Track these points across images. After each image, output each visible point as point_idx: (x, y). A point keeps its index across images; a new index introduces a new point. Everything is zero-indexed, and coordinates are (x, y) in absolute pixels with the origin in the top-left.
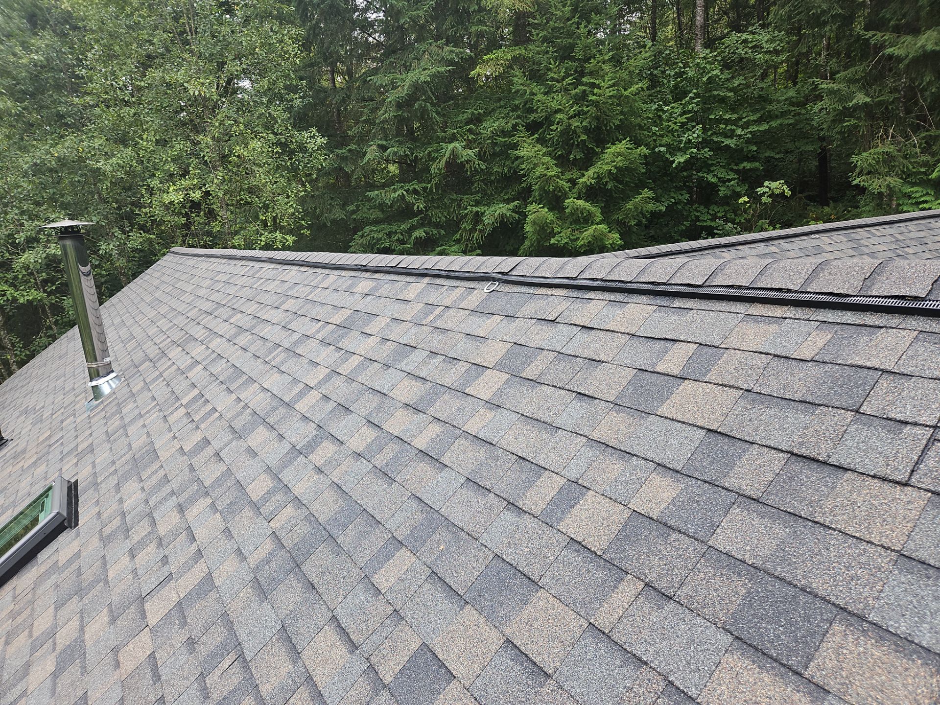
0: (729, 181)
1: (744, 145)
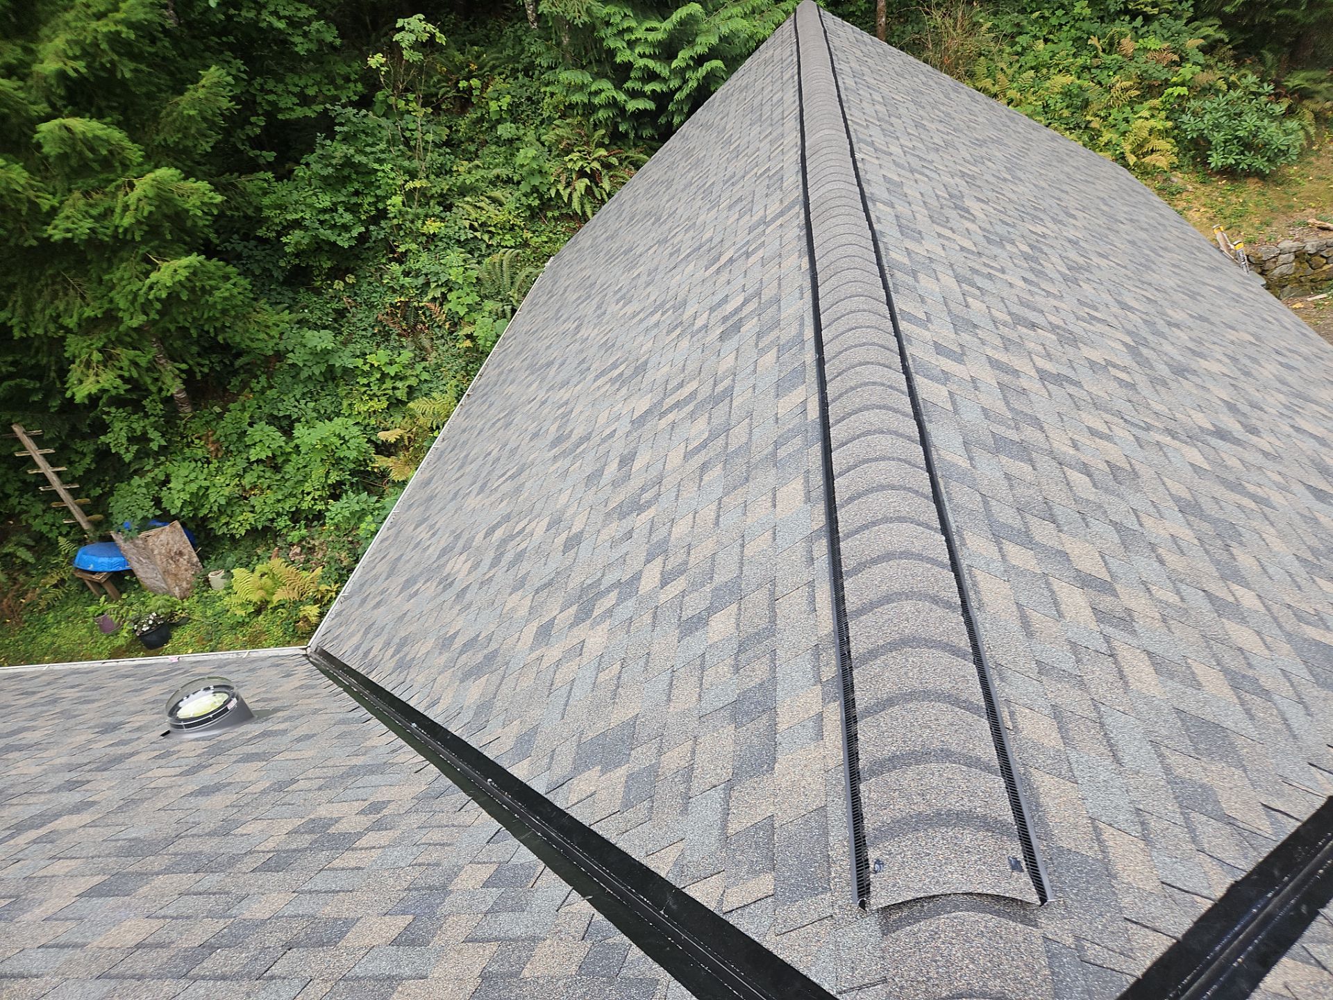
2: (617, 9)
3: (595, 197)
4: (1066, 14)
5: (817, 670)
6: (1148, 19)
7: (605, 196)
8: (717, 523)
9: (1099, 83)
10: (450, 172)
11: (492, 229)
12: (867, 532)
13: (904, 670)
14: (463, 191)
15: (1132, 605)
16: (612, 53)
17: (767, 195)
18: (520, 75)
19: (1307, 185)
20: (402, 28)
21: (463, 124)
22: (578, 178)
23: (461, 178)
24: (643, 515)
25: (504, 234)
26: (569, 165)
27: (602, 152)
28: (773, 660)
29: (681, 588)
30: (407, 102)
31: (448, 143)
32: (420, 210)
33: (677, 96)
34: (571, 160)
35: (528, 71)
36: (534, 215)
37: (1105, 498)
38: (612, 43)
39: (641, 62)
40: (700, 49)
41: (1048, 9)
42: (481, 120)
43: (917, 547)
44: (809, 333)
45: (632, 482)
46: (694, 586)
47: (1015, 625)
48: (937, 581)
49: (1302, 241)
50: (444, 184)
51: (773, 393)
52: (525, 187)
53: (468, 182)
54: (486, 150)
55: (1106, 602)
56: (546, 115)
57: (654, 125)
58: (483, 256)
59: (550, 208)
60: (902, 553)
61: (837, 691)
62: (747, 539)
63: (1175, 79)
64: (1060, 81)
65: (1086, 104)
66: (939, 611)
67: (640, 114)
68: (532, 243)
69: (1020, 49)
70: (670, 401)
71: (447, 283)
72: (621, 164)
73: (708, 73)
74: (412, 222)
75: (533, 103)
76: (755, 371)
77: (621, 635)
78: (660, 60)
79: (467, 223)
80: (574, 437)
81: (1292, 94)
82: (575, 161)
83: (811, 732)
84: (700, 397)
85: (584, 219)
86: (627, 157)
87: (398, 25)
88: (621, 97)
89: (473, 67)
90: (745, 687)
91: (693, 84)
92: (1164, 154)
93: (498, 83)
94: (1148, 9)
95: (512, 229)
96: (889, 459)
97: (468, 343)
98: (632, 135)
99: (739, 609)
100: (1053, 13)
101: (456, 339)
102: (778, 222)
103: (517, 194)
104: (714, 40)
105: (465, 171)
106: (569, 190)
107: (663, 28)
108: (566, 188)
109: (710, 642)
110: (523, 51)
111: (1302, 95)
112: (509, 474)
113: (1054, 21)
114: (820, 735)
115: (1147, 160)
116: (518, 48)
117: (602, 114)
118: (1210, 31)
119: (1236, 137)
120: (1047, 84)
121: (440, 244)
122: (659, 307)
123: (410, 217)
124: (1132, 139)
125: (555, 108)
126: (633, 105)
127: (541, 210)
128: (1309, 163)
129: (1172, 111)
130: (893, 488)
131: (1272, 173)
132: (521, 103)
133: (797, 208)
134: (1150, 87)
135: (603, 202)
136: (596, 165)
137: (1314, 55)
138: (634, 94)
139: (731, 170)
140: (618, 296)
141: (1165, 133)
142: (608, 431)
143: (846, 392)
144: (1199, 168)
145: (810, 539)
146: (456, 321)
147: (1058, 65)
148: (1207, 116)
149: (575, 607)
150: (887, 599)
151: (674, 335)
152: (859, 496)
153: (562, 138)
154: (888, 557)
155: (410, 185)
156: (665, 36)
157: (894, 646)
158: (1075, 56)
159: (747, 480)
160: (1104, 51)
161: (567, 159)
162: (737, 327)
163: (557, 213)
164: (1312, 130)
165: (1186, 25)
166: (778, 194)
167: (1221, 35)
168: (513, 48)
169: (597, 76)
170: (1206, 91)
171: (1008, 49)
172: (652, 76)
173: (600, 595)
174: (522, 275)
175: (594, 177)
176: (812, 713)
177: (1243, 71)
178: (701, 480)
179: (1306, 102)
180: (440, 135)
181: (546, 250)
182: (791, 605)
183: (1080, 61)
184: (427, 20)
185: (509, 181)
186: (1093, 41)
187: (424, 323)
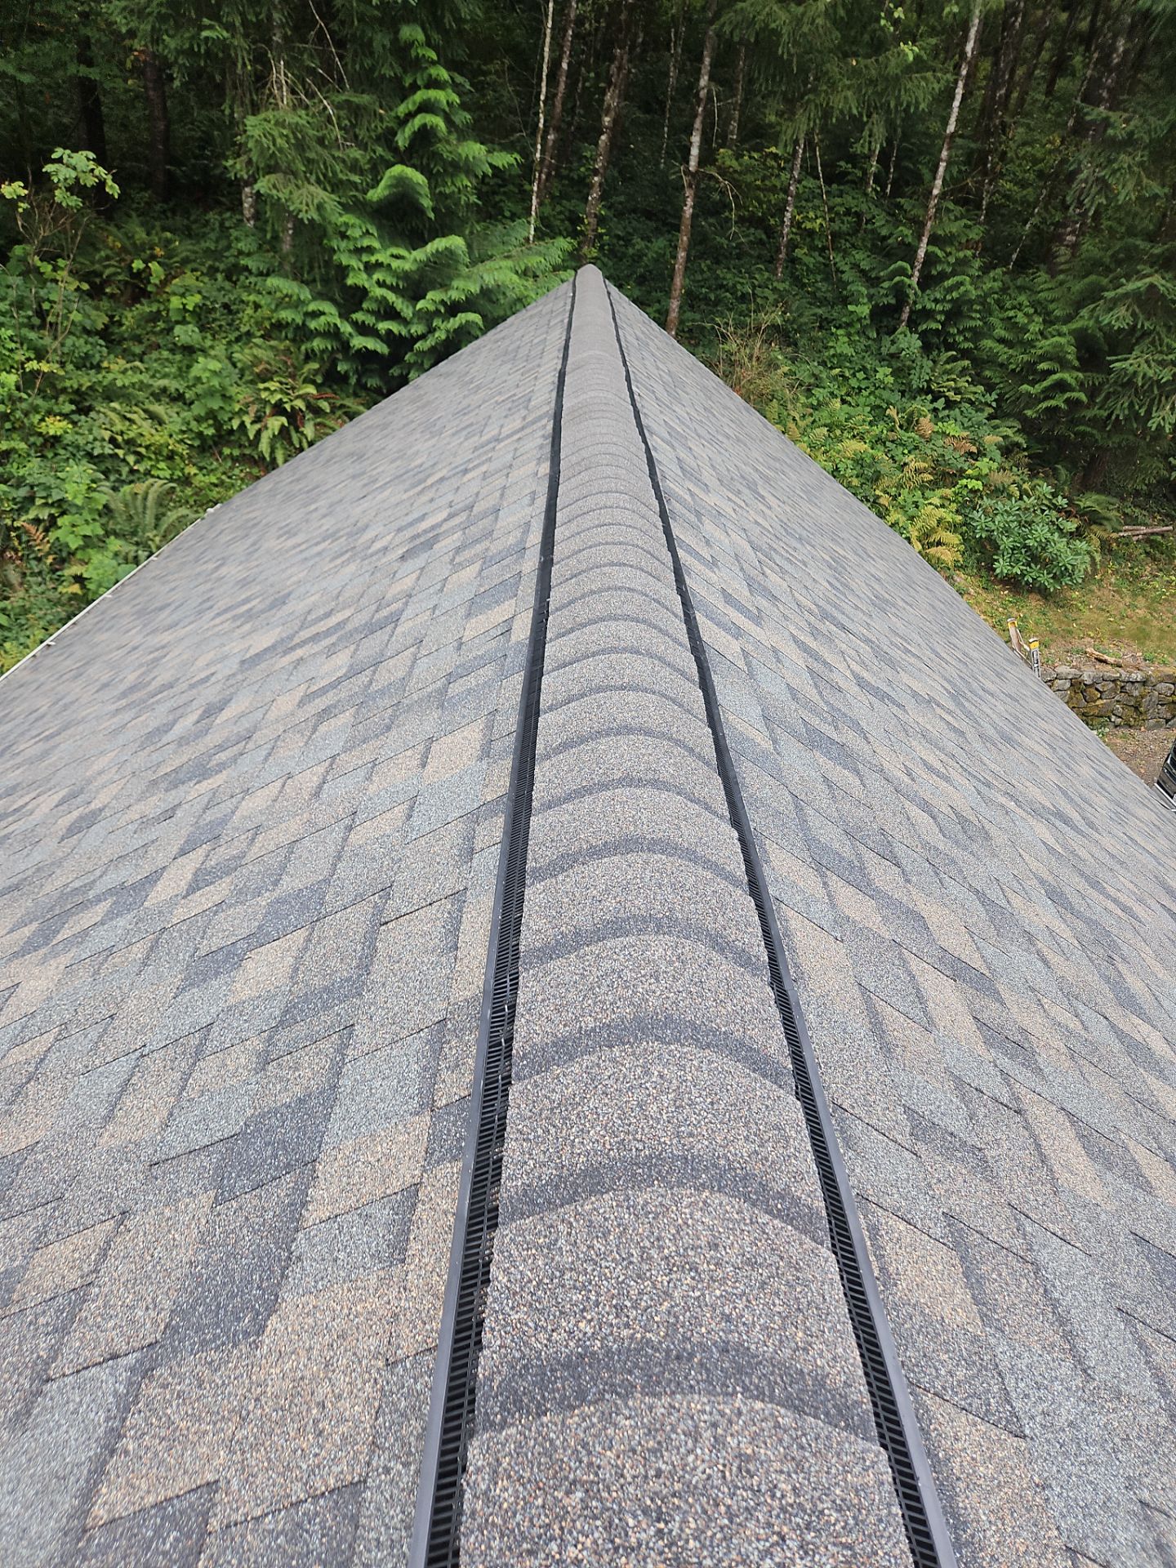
2: (358, 222)
3: (291, 444)
4: (867, 378)
5: (431, 1076)
6: (950, 405)
7: (305, 444)
8: (317, 794)
9: (892, 458)
10: (98, 367)
11: (143, 450)
12: (588, 799)
13: (638, 1094)
14: (110, 394)
15: (1026, 1023)
16: (344, 271)
17: (506, 417)
18: (220, 277)
19: (1087, 613)
20: (60, 160)
21: (129, 318)
22: (273, 414)
23: (110, 376)
24: (205, 783)
25: (158, 461)
26: (264, 395)
27: (311, 390)
28: (341, 1050)
29: (217, 899)
30: (55, 269)
31: (104, 334)
32: (39, 401)
33: (418, 346)
34: (266, 389)
35: (233, 273)
36: (206, 447)
37: (956, 853)
38: (345, 259)
39: (379, 292)
40: (455, 295)
41: (849, 368)
42: (155, 317)
43: (687, 836)
44: (535, 538)
45: (209, 737)
46: (241, 894)
47: (859, 1026)
48: (723, 906)
49: (1080, 669)
50: (85, 380)
51: (462, 611)
52: (198, 409)
53: (119, 383)
54: (155, 355)
55: (991, 1012)
56: (244, 329)
57: (383, 373)
58: (123, 482)
59: (228, 444)
60: (654, 842)
61: (466, 1134)
62: (361, 816)
63: (970, 472)
64: (854, 446)
65: (877, 476)
66: (726, 968)
67: (366, 356)
68: (196, 482)
69: (815, 403)
70: (305, 634)
71: (61, 501)
72: (333, 412)
73: (461, 327)
74: (26, 414)
75: (230, 312)
76: (441, 590)
77: (84, 975)
78: (403, 296)
79: (107, 435)
80: (155, 684)
81: (1082, 515)
82: (272, 390)
83: (378, 1237)
84: (349, 627)
85: (273, 465)
86: (342, 406)
87: (54, 156)
88: (346, 328)
89: (158, 251)
90: (269, 1103)
91: (441, 335)
92: (951, 549)
93: (189, 279)
94: (952, 393)
95: (170, 457)
96: (646, 690)
97: (76, 588)
98: (353, 381)
99: (308, 940)
100: (854, 375)
101: (60, 580)
102: (516, 437)
103: (184, 414)
104: (475, 288)
105: (117, 370)
106: (257, 426)
107: (410, 259)
108: (253, 423)
109: (232, 1001)
110: (229, 247)
111: (1093, 518)
112: (47, 733)
113: (854, 383)
114: (398, 1251)
115: (932, 550)
116: (223, 243)
117: (317, 344)
118: (1010, 432)
119: (1025, 546)
120: (840, 446)
121: (62, 452)
122: (333, 536)
123: (24, 406)
124: (920, 524)
125: (259, 324)
126: (358, 342)
127: (216, 444)
128: (1092, 591)
129: (963, 505)
130: (648, 733)
131: (1056, 593)
132: (214, 309)
133: (544, 421)
134: (944, 474)
135: (301, 450)
136: (300, 404)
137: (1103, 484)
138: (364, 330)
139: (465, 403)
140: (281, 532)
141: (954, 527)
142: (203, 675)
143: (583, 596)
144: (983, 573)
145: (474, 817)
146: (64, 557)
147: (853, 429)
148: (998, 518)
149: (35, 926)
150: (616, 928)
151: (339, 561)
152: (583, 740)
153: (260, 361)
154: (626, 845)
155: (33, 365)
156: (414, 268)
157: (614, 1035)
158: (871, 423)
159: (389, 728)
160: (901, 426)
161: (261, 386)
162: (429, 545)
163: (236, 452)
164: (1098, 558)
165: (987, 419)
166: (523, 412)
167: (1020, 439)
168: (217, 241)
169: (319, 296)
170: (998, 492)
171: (803, 399)
172: (391, 313)
173: (83, 906)
174: (172, 516)
175: (294, 417)
176: (395, 1185)
177: (1036, 481)
178: (315, 730)
179: (1094, 527)
180: (94, 322)
181: (214, 494)
182: (408, 935)
183: (876, 430)
184: (99, 161)
185: (178, 398)
186: (892, 412)
187: (16, 551)
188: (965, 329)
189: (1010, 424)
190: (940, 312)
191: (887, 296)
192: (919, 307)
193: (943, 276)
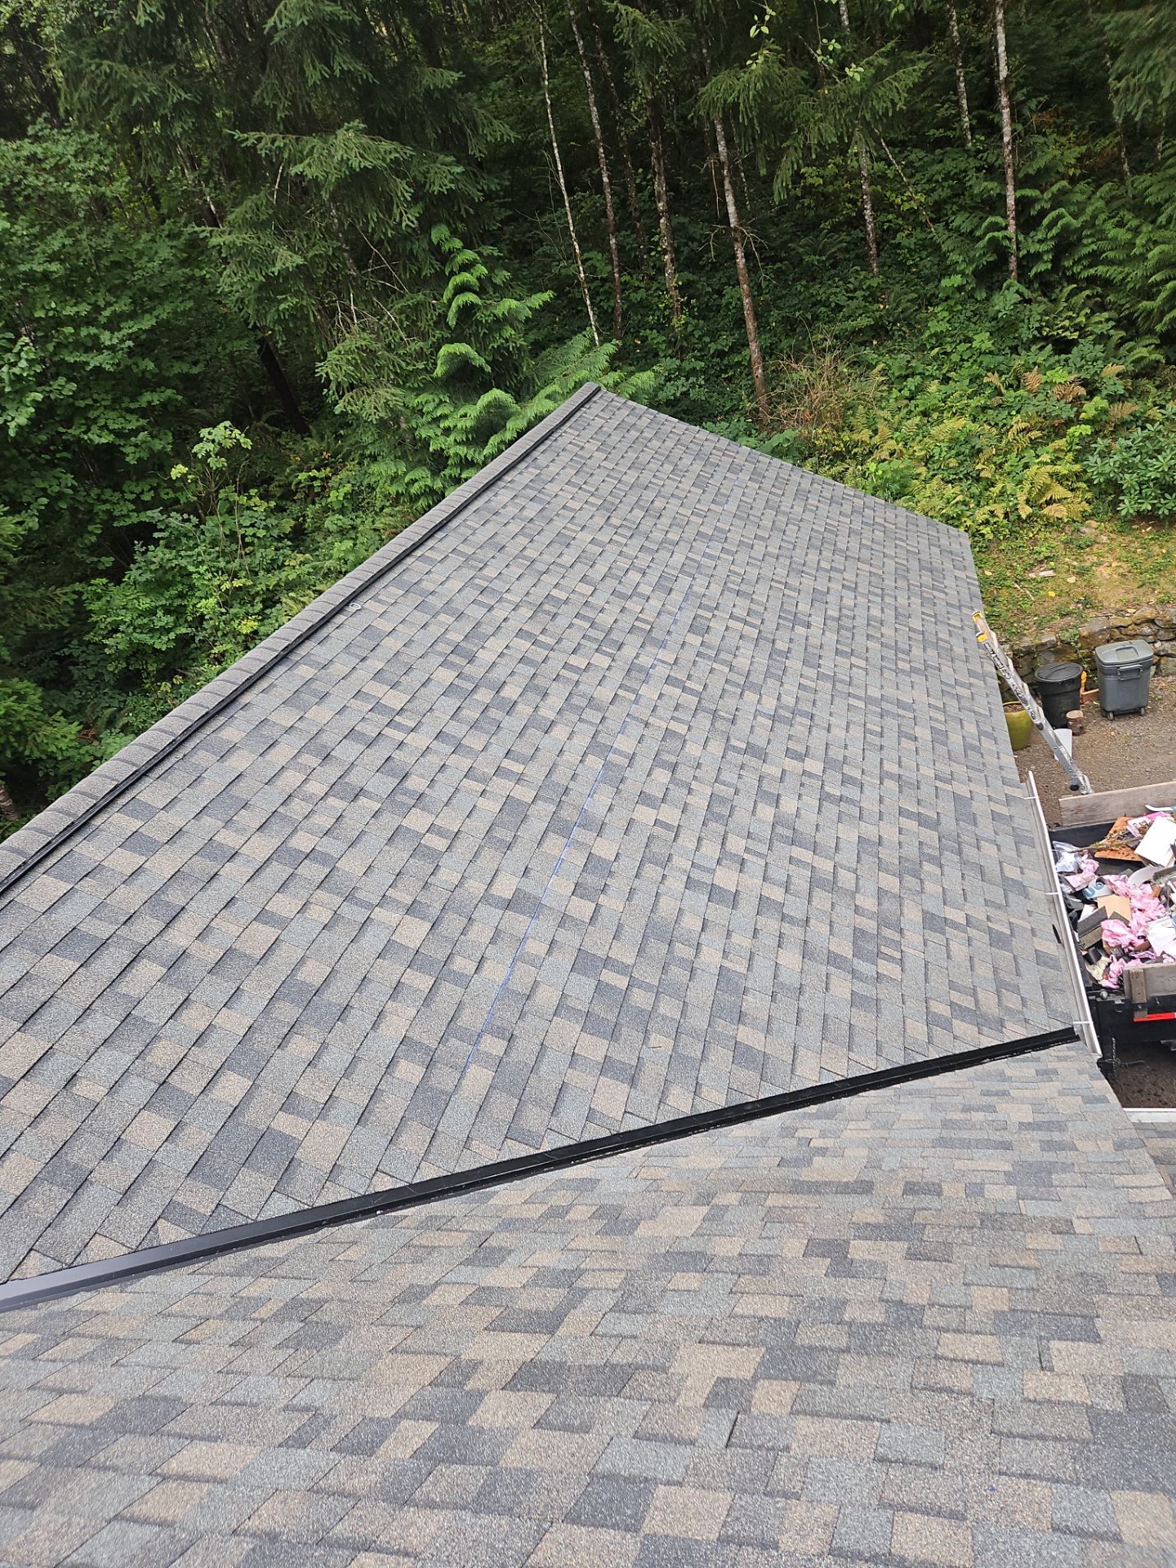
0: (135, 432)
1: (130, 362)
2: (430, 397)
4: (970, 347)
9: (996, 424)
10: (282, 567)
14: (289, 586)
16: (426, 443)
32: (238, 610)
38: (424, 433)
39: (453, 450)
40: (509, 435)
41: (950, 343)
42: (327, 509)
50: (273, 580)
53: (291, 578)
64: (952, 425)
65: (978, 450)
69: (908, 393)
89: (326, 455)
92: (1066, 504)
93: (347, 471)
94: (1068, 333)
100: (956, 349)
105: (294, 566)
107: (472, 412)
113: (955, 357)
115: (1047, 510)
118: (1143, 353)
120: (936, 430)
123: (225, 617)
124: (1028, 487)
129: (1079, 452)
132: (362, 491)
134: (1053, 426)
141: (1076, 478)
144: (1111, 516)
147: (952, 407)
148: (1114, 458)
156: (476, 422)
158: (971, 396)
160: (1008, 387)
167: (1157, 356)
169: (412, 465)
171: (896, 394)
183: (974, 402)
186: (989, 378)
188: (1080, 259)
189: (1148, 342)
190: (1047, 252)
191: (984, 254)
192: (1023, 253)
193: (1043, 213)
